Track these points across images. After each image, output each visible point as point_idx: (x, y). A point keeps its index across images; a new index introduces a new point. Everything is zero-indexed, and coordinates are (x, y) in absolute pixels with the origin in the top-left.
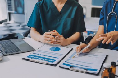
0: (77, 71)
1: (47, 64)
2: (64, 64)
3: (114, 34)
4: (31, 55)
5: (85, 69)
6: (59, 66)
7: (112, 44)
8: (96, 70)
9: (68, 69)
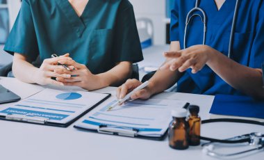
0: (116, 134)
1: (47, 124)
2: (86, 121)
3: (197, 51)
4: (10, 109)
5: (134, 129)
6: (75, 127)
7: (193, 71)
8: (159, 130)
9: (95, 131)
